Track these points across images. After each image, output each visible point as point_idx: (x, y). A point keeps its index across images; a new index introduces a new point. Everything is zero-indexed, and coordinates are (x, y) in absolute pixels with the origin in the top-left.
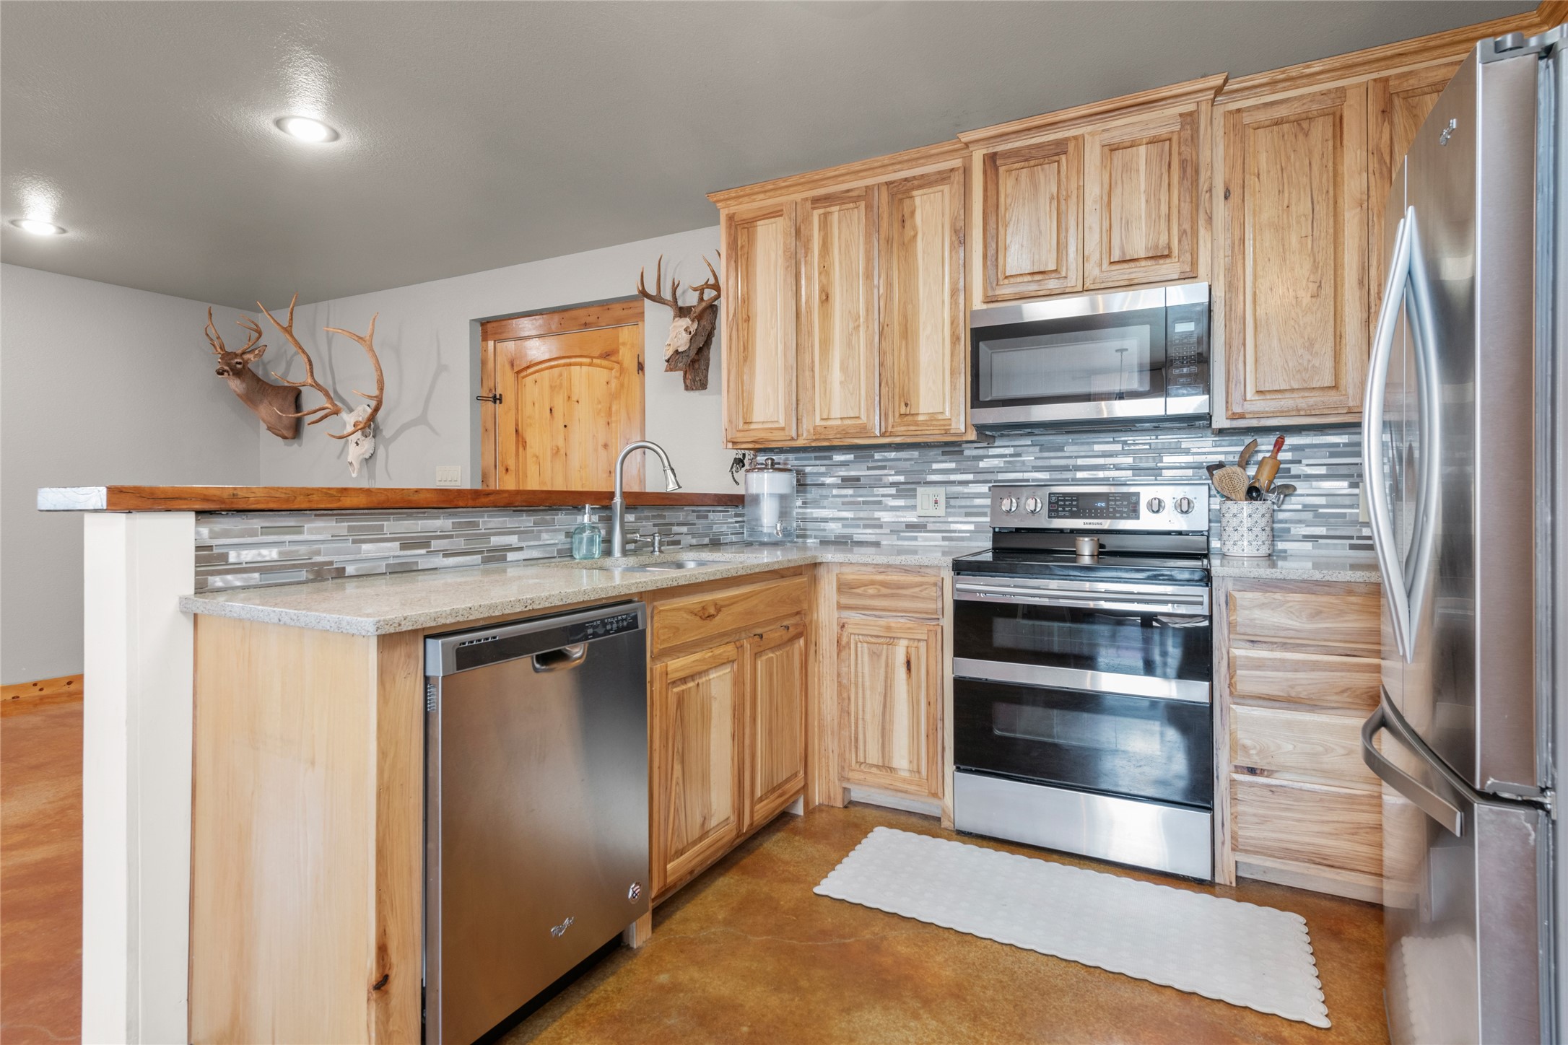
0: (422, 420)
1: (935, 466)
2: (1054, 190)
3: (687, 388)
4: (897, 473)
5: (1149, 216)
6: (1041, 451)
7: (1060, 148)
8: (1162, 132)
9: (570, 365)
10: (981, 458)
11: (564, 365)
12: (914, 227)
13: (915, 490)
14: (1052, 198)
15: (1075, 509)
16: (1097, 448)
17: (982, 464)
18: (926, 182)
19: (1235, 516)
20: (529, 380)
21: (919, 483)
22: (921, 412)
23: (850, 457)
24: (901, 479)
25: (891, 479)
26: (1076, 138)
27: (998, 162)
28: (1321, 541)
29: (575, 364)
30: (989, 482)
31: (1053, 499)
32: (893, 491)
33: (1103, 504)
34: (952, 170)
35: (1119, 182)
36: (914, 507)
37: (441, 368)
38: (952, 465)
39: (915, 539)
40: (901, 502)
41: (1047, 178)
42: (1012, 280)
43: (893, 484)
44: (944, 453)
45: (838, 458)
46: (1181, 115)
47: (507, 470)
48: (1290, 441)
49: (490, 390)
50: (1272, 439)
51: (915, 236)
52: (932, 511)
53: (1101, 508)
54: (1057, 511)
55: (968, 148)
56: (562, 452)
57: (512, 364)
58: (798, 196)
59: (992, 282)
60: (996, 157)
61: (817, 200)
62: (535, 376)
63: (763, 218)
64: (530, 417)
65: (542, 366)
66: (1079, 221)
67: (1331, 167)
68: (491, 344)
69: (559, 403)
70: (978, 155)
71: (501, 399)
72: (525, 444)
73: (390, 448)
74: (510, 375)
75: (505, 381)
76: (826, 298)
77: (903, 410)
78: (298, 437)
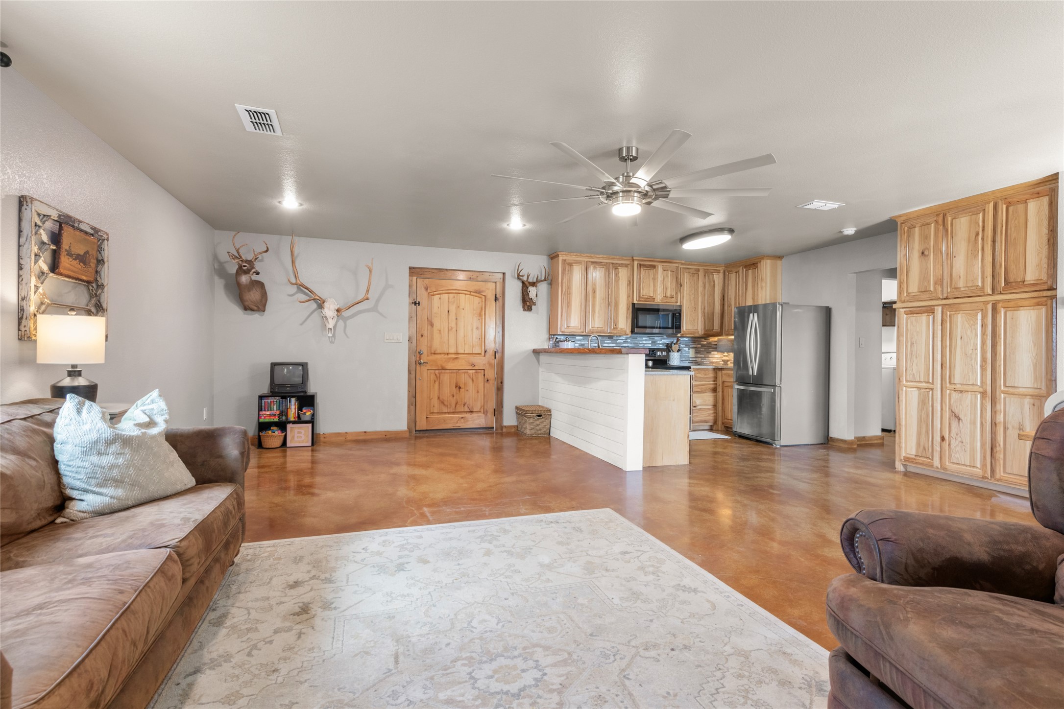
1: (606, 342)
3: (524, 310)
5: (670, 288)
7: (654, 267)
9: (459, 293)
10: (618, 340)
11: (456, 293)
12: (619, 277)
14: (652, 278)
16: (644, 338)
18: (622, 265)
20: (436, 297)
22: (618, 327)
23: (581, 338)
26: (657, 266)
27: (641, 267)
29: (462, 293)
34: (628, 264)
35: (665, 279)
37: (387, 287)
38: (610, 342)
41: (652, 272)
45: (578, 338)
47: (422, 336)
48: (682, 340)
49: (414, 299)
50: (678, 339)
51: (619, 280)
55: (633, 260)
56: (454, 329)
57: (426, 289)
58: (586, 260)
59: (639, 296)
60: (640, 265)
61: (592, 262)
62: (439, 296)
63: (575, 263)
64: (435, 313)
65: (444, 292)
66: (657, 285)
67: (697, 284)
68: (415, 278)
69: (453, 309)
70: (636, 263)
71: (419, 304)
72: (432, 325)
73: (349, 322)
74: (425, 293)
75: (422, 296)
76: (594, 292)
77: (614, 327)
78: (264, 311)
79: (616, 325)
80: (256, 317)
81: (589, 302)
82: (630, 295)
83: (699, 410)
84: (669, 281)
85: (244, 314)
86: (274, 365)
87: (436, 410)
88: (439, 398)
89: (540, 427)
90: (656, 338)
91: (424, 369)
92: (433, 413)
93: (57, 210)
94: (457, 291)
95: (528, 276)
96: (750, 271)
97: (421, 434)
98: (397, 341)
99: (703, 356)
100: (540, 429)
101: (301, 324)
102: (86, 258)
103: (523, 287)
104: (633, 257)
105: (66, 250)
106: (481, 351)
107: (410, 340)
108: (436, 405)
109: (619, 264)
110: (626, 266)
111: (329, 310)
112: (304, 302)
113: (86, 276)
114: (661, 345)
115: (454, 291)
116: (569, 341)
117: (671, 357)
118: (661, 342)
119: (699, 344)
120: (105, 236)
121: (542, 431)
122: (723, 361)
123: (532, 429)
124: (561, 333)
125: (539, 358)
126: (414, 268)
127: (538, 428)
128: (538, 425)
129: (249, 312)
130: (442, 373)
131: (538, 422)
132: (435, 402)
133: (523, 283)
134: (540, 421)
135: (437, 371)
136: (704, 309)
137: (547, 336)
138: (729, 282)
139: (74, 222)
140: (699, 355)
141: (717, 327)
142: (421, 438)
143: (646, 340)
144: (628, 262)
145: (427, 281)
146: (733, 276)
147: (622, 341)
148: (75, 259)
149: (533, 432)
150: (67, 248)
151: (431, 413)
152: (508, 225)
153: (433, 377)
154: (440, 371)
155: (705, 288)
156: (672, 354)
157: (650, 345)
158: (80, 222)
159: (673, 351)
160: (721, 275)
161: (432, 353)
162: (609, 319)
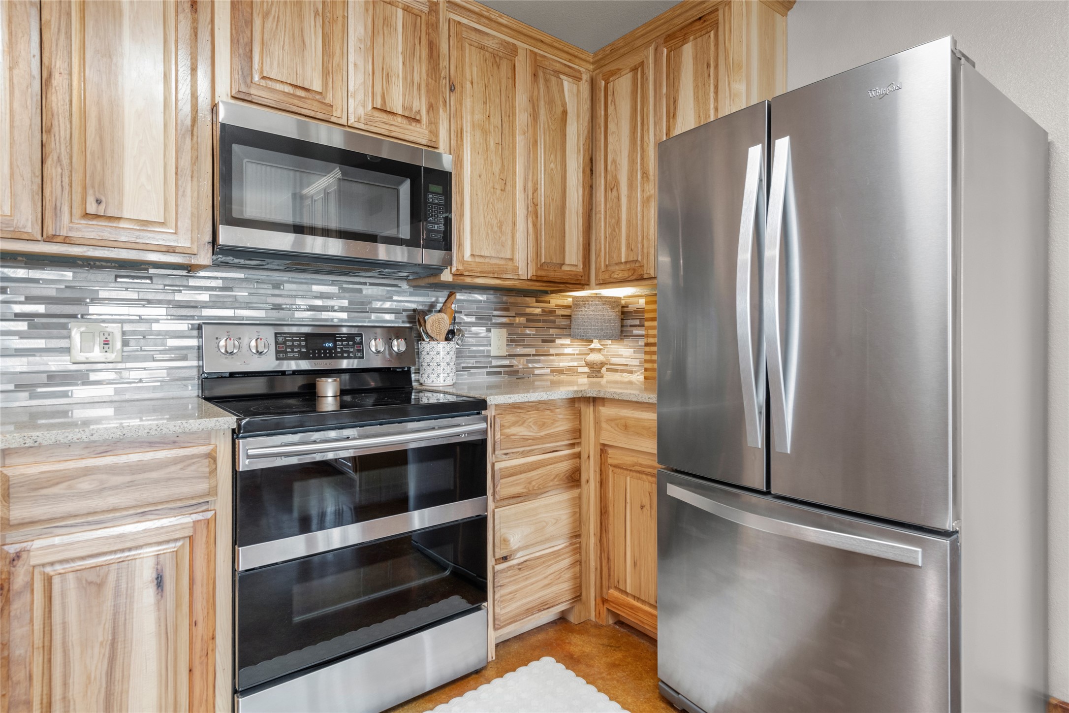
2: (320, 6)
4: (30, 300)
6: (260, 287)
10: (178, 288)
13: (64, 327)
14: (317, 13)
15: (304, 350)
16: (315, 288)
17: (181, 297)
19: (428, 354)
21: (74, 316)
22: (126, 215)
24: (41, 309)
25: (17, 309)
28: (472, 371)
30: (192, 317)
31: (280, 339)
32: (22, 326)
33: (331, 345)
36: (67, 350)
38: (132, 294)
39: (65, 395)
40: (40, 343)
42: (270, 84)
43: (19, 317)
44: (119, 278)
48: (459, 296)
50: (446, 293)
52: (97, 354)
53: (330, 348)
54: (286, 352)
66: (345, 54)
67: (511, 99)
77: (92, 208)
79: (99, 202)
83: (521, 567)
84: (400, 49)
90: (368, 290)
96: (688, 50)
99: (532, 351)
114: (388, 317)
117: (425, 358)
118: (387, 305)
119: (518, 315)
122: (588, 364)
136: (535, 190)
138: (611, 109)
140: (519, 350)
141: (573, 257)
146: (623, 85)
147: (204, 297)
155: (535, 116)
156: (426, 346)
157: (344, 315)
159: (432, 338)
160: (585, 87)
162: (49, 162)
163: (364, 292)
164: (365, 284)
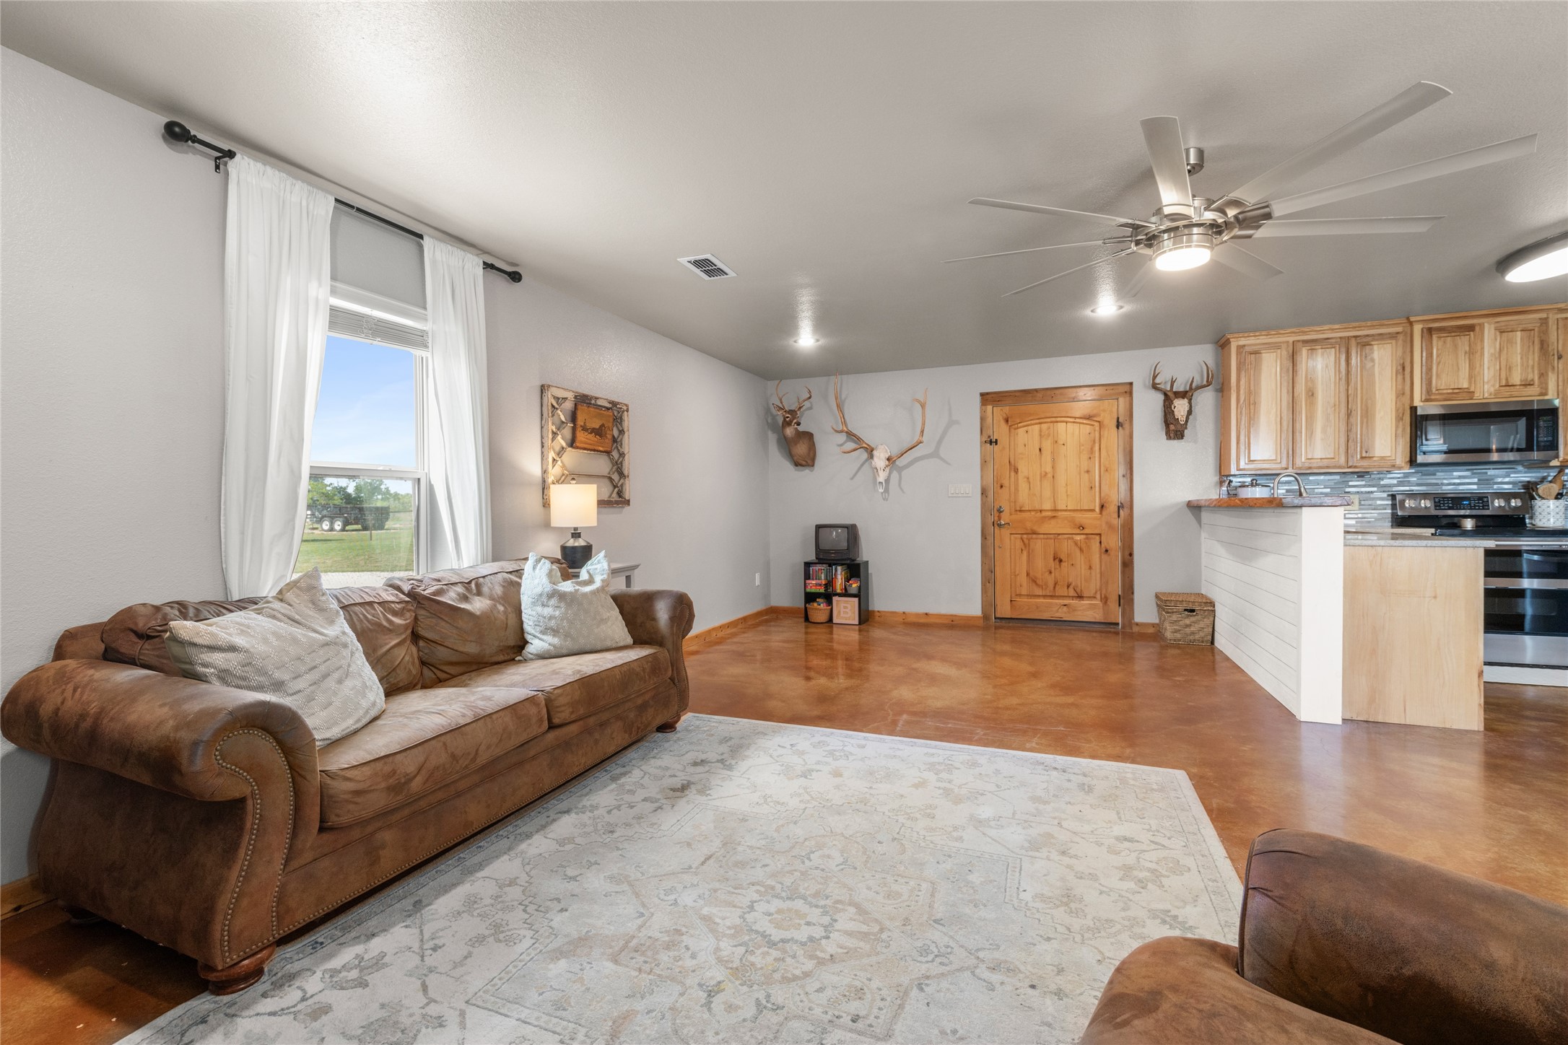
0: (935, 454)
1: (1351, 483)
2: (1467, 349)
3: (1169, 438)
5: (1522, 365)
6: (1422, 475)
7: (1471, 328)
8: (1530, 326)
9: (1057, 422)
11: (1051, 422)
12: (1373, 361)
14: (1466, 353)
15: (1451, 505)
16: (1455, 474)
17: (1382, 483)
18: (1381, 337)
19: (1540, 508)
20: (1021, 431)
22: (1376, 455)
24: (1328, 490)
26: (1479, 324)
27: (1433, 333)
29: (1061, 421)
30: (1390, 491)
31: (1436, 501)
33: (1467, 503)
34: (1398, 333)
35: (1505, 349)
37: (952, 423)
38: (1363, 483)
41: (1463, 342)
42: (1440, 391)
44: (1358, 477)
46: (1540, 319)
47: (1002, 487)
49: (989, 437)
51: (1374, 366)
53: (1466, 505)
54: (1440, 506)
55: (1411, 323)
56: (1050, 475)
57: (1007, 421)
58: (1291, 339)
59: (1429, 391)
60: (1430, 330)
61: (1305, 342)
62: (1026, 428)
63: (1265, 349)
64: (1021, 454)
65: (1032, 422)
66: (1482, 365)
68: (989, 408)
69: (1047, 445)
70: (1417, 329)
71: (996, 442)
72: (1016, 471)
73: (904, 473)
74: (1004, 427)
75: (1000, 431)
76: (1311, 394)
77: (1364, 455)
78: (813, 466)
79: (1366, 452)
80: (806, 472)
81: (1301, 413)
82: (1404, 392)
84: (1519, 351)
85: (796, 470)
86: (818, 527)
87: (1024, 592)
88: (1028, 574)
89: (1192, 629)
90: (1491, 472)
91: (1005, 532)
92: (1020, 595)
93: (573, 392)
94: (1054, 419)
95: (1172, 383)
97: (1003, 623)
98: (965, 495)
100: (1193, 633)
101: (852, 479)
102: (602, 430)
103: (1165, 401)
104: (1408, 319)
105: (581, 426)
106: (1095, 506)
107: (984, 492)
108: (1025, 584)
109: (1373, 335)
110: (1393, 336)
111: (880, 460)
112: (849, 452)
113: (602, 447)
114: (1506, 486)
115: (1049, 420)
116: (1257, 485)
118: (1507, 480)
120: (625, 408)
121: (1197, 637)
123: (1176, 631)
124: (1237, 473)
125: (1200, 514)
126: (987, 394)
127: (1188, 630)
128: (1187, 626)
129: (800, 468)
130: (1032, 538)
131: (1187, 621)
132: (1023, 579)
133: (1166, 395)
134: (1193, 619)
135: (1025, 536)
137: (1217, 479)
139: (591, 400)
142: (1001, 627)
143: (1460, 477)
144: (1400, 329)
145: (1006, 409)
147: (1395, 482)
148: (591, 433)
149: (1178, 636)
150: (582, 424)
151: (1017, 595)
152: (1092, 311)
153: (1019, 544)
154: (1030, 536)
156: (1538, 503)
157: (1475, 487)
158: (597, 398)
159: (1543, 498)
161: (1016, 511)
162: (1350, 441)
163: (1489, 473)
164: (1490, 469)
